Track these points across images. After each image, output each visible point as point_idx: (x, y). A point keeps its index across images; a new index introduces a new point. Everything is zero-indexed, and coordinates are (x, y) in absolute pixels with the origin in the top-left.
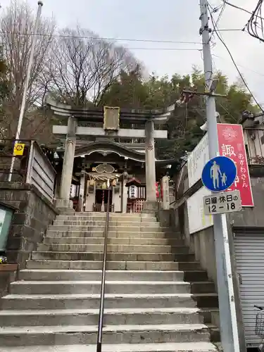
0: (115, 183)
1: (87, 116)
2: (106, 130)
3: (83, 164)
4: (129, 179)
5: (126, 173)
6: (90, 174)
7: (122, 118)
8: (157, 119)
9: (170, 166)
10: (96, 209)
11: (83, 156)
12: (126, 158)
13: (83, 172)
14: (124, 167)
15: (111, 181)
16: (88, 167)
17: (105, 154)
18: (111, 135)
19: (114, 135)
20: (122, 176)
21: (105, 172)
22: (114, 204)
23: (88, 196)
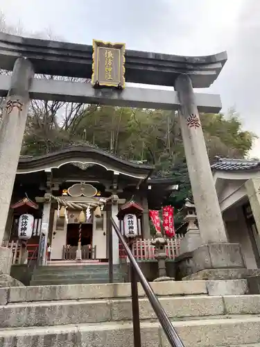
0: (98, 211)
1: (54, 59)
2: (97, 87)
3: (49, 184)
4: (120, 205)
5: (115, 197)
6: (58, 199)
7: (129, 67)
8: (198, 73)
9: (176, 187)
10: (68, 255)
11: (48, 170)
12: (116, 173)
13: (48, 195)
14: (111, 188)
15: (93, 209)
16: (56, 188)
17: (83, 168)
18: (107, 96)
19: (115, 96)
20: (110, 200)
21: (82, 196)
22: (95, 246)
23: (54, 234)
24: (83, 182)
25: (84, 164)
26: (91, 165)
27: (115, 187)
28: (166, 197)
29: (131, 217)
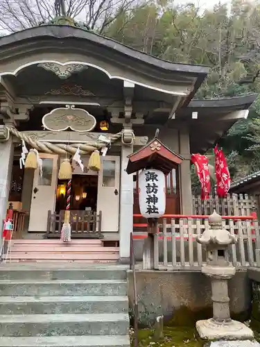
9: (244, 114)
12: (129, 83)
17: (62, 74)
20: (119, 139)
21: (69, 130)
22: (100, 212)
23: (36, 191)
24: (70, 105)
25: (63, 65)
26: (78, 69)
27: (128, 114)
28: (221, 133)
29: (154, 177)
